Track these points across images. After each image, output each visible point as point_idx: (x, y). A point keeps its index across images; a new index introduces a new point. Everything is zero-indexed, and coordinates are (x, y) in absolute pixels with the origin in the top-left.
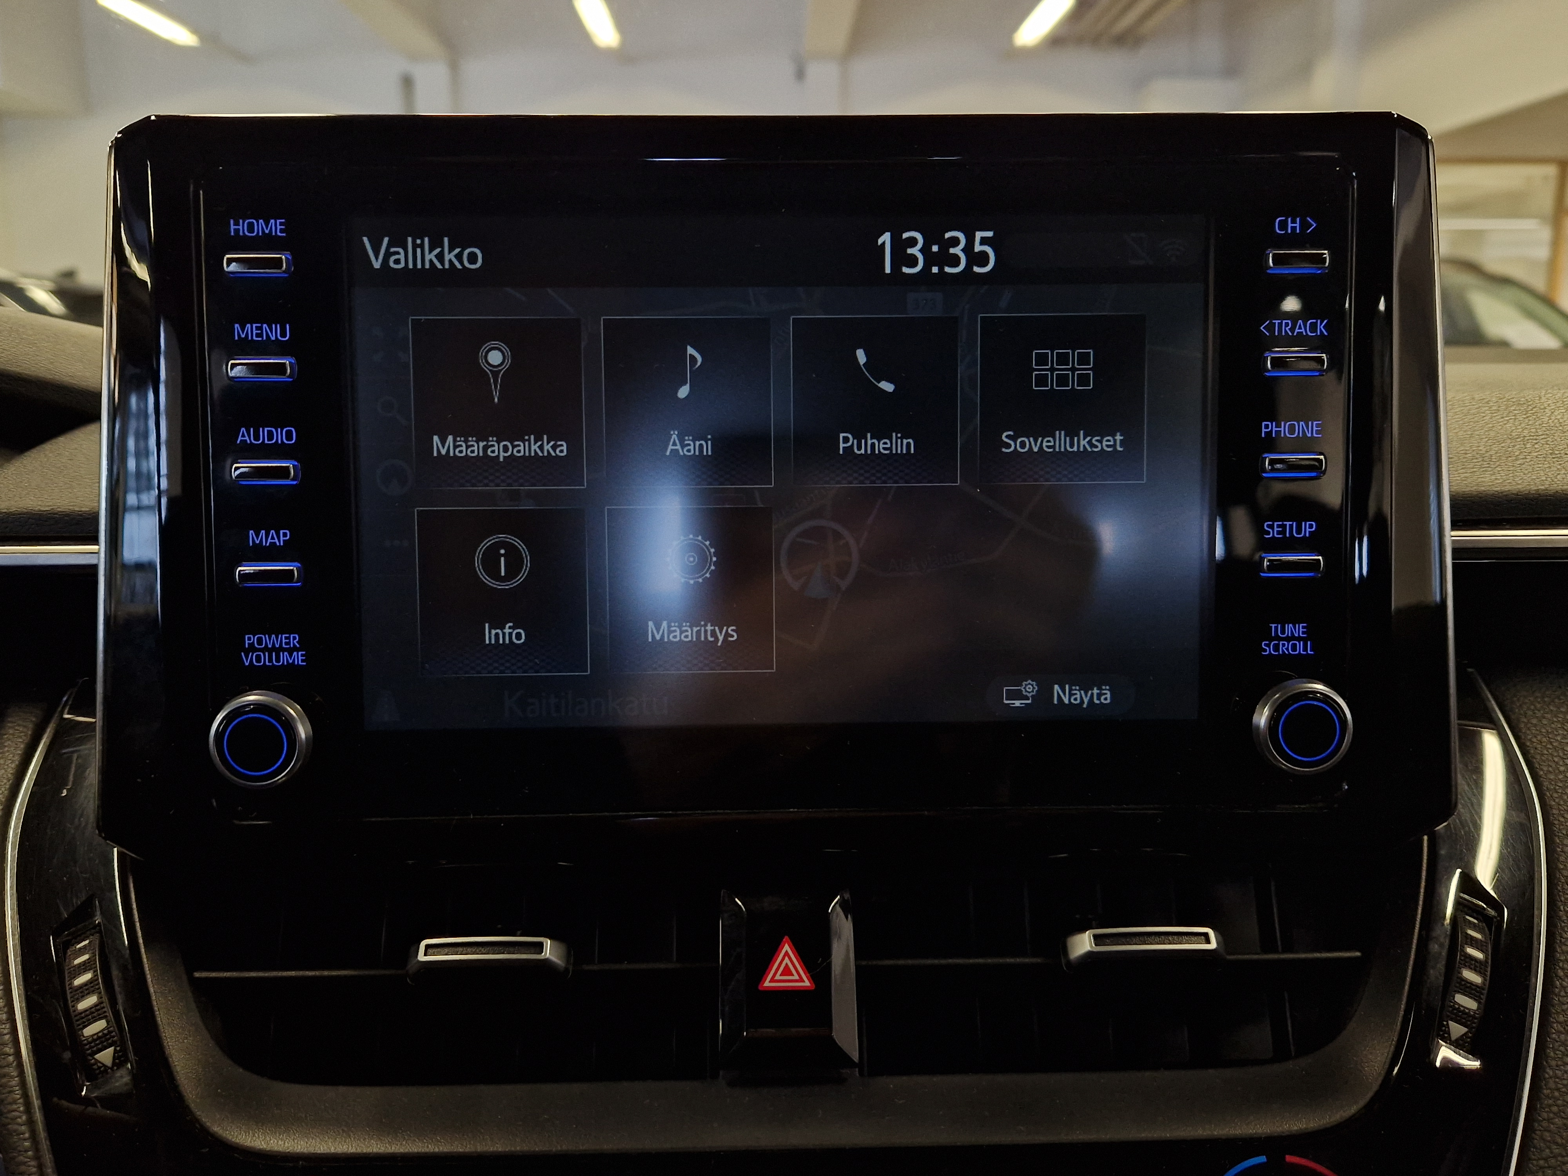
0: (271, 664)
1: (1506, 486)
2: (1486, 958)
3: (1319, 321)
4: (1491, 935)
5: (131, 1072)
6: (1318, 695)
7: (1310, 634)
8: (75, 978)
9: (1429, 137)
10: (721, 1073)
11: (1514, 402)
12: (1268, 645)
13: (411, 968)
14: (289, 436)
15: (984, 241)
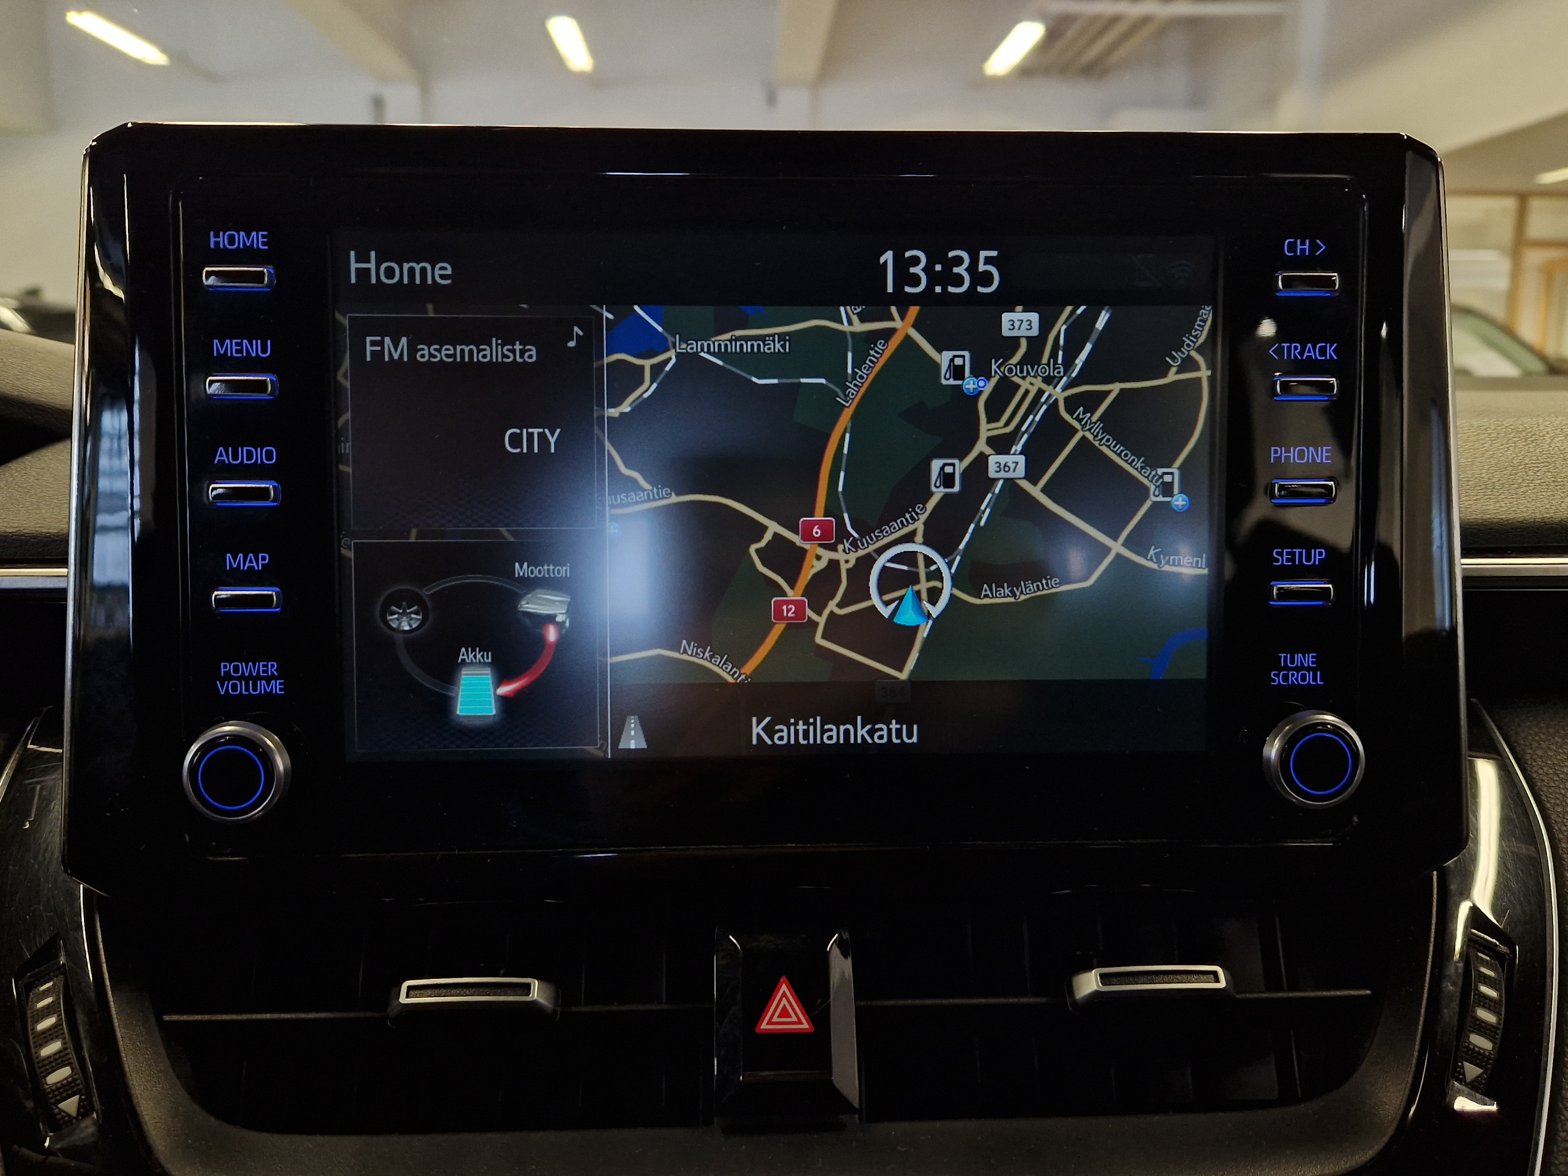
0: (247, 693)
1: (1511, 514)
2: (1500, 996)
3: (1328, 345)
4: (1503, 971)
5: (96, 1123)
6: (1329, 726)
7: (1320, 665)
8: (38, 1022)
9: (1439, 160)
10: (716, 1120)
11: (1513, 429)
12: (1277, 676)
13: (393, 1010)
14: (269, 455)
15: (988, 260)
